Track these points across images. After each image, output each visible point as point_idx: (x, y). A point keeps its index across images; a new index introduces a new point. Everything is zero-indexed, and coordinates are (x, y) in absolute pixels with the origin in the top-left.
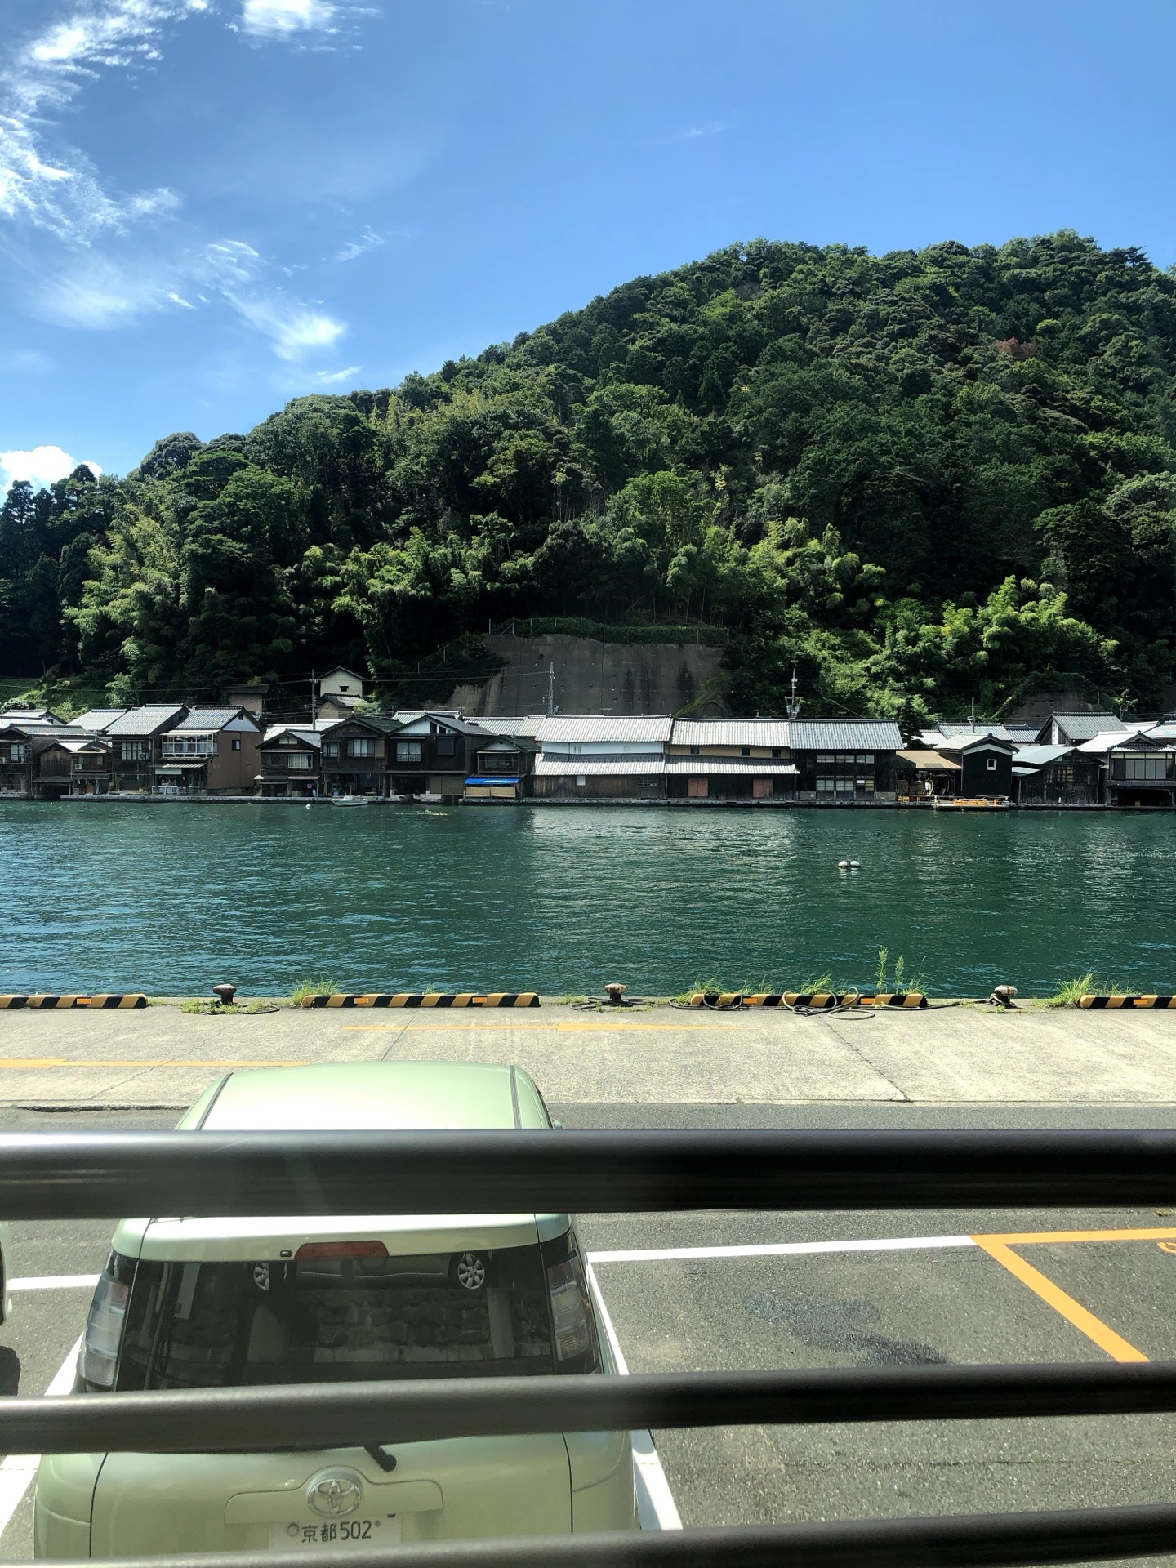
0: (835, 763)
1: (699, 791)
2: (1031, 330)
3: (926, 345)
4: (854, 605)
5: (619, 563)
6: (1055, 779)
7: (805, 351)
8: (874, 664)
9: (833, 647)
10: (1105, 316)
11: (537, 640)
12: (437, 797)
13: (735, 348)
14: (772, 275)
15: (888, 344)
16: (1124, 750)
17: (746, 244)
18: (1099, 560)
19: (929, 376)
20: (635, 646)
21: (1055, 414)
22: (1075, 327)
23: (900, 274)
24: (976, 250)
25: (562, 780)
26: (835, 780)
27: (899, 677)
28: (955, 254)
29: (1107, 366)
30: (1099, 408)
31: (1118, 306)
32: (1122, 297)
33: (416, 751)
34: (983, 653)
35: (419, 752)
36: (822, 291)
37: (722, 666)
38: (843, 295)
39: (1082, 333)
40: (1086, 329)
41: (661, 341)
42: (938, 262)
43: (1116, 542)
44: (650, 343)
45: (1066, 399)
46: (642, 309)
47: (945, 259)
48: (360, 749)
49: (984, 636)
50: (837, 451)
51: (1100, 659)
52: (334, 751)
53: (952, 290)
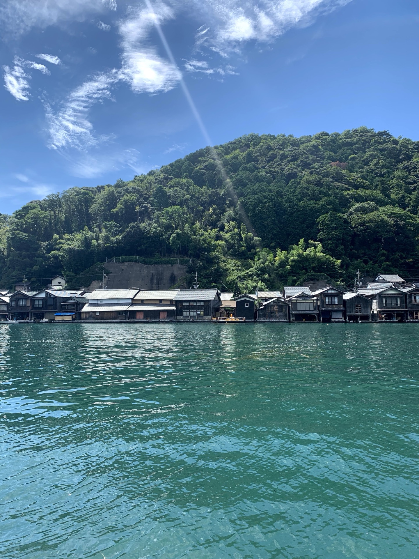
0: (190, 305)
1: (140, 316)
2: (347, 158)
3: (299, 164)
4: (250, 251)
5: (150, 237)
6: (271, 311)
7: (255, 167)
8: (250, 271)
9: (238, 266)
10: (371, 153)
11: (122, 264)
12: (47, 320)
13: (230, 167)
14: (254, 144)
15: (286, 164)
16: (296, 299)
17: (247, 135)
18: (335, 232)
19: (297, 173)
20: (156, 265)
21: (339, 184)
22: (362, 157)
23: (304, 142)
24: (332, 134)
25: (91, 313)
26: (190, 312)
27: (258, 276)
28: (324, 136)
29: (370, 169)
30: (358, 182)
31: (377, 149)
32: (379, 147)
33: (41, 303)
34: (288, 266)
35: (42, 304)
36: (268, 148)
37: (187, 272)
38: (276, 149)
39: (363, 159)
40: (365, 157)
41: (206, 166)
42: (317, 138)
43: (345, 226)
44: (202, 167)
45: (346, 179)
46: (204, 156)
47: (320, 137)
48: (22, 303)
49: (289, 261)
50: (249, 199)
51: (335, 268)
52: (14, 304)
53: (320, 147)
